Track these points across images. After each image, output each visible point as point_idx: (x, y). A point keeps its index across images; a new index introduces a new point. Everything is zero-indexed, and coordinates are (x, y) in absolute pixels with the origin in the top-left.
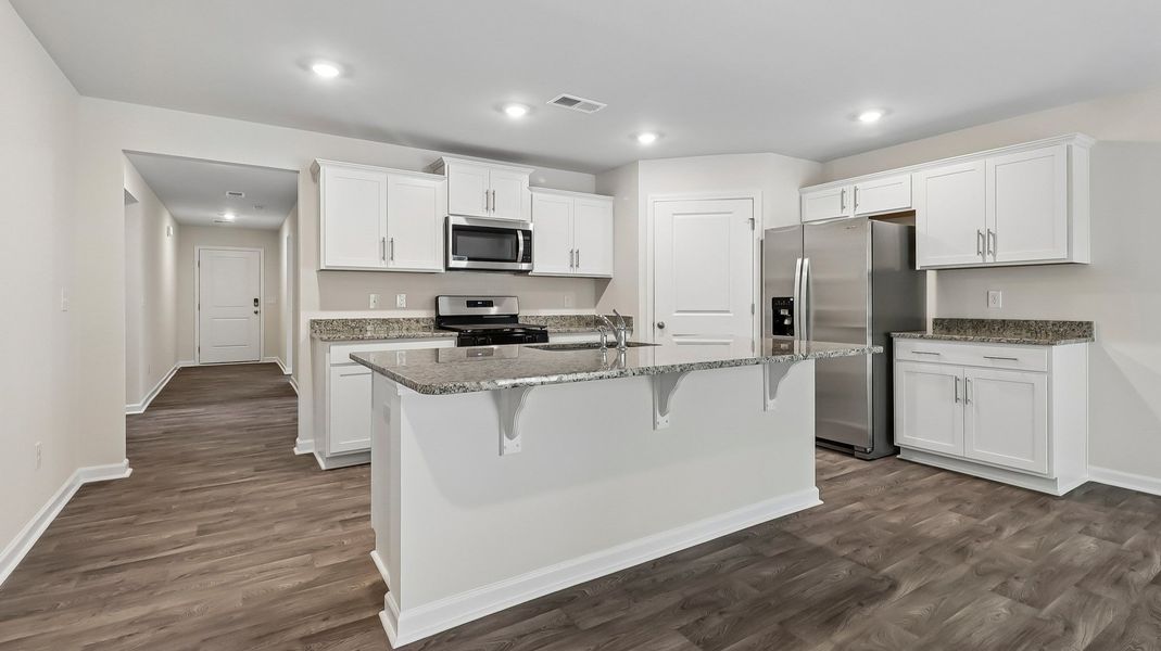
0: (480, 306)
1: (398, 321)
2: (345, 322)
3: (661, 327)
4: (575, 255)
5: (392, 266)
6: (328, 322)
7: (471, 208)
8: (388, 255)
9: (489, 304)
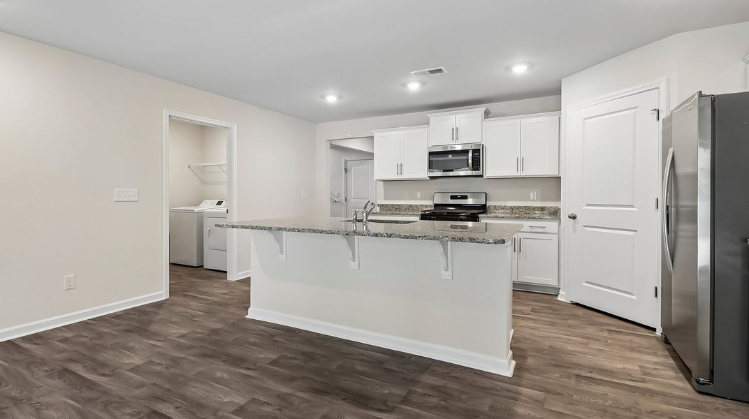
0: (459, 198)
1: (416, 206)
2: (393, 206)
3: (574, 218)
4: (521, 163)
5: (402, 177)
6: (387, 205)
7: (442, 140)
8: (399, 172)
9: (465, 197)
